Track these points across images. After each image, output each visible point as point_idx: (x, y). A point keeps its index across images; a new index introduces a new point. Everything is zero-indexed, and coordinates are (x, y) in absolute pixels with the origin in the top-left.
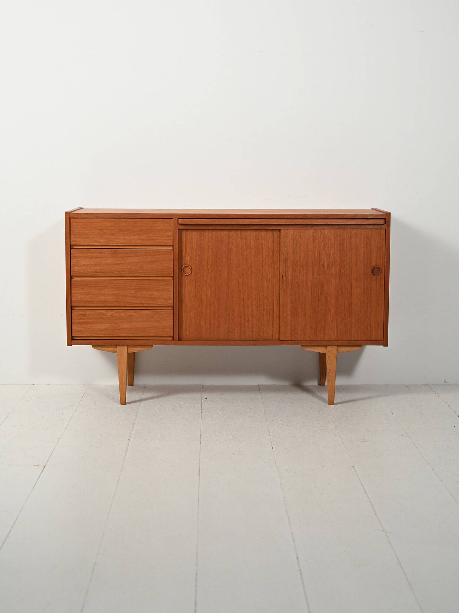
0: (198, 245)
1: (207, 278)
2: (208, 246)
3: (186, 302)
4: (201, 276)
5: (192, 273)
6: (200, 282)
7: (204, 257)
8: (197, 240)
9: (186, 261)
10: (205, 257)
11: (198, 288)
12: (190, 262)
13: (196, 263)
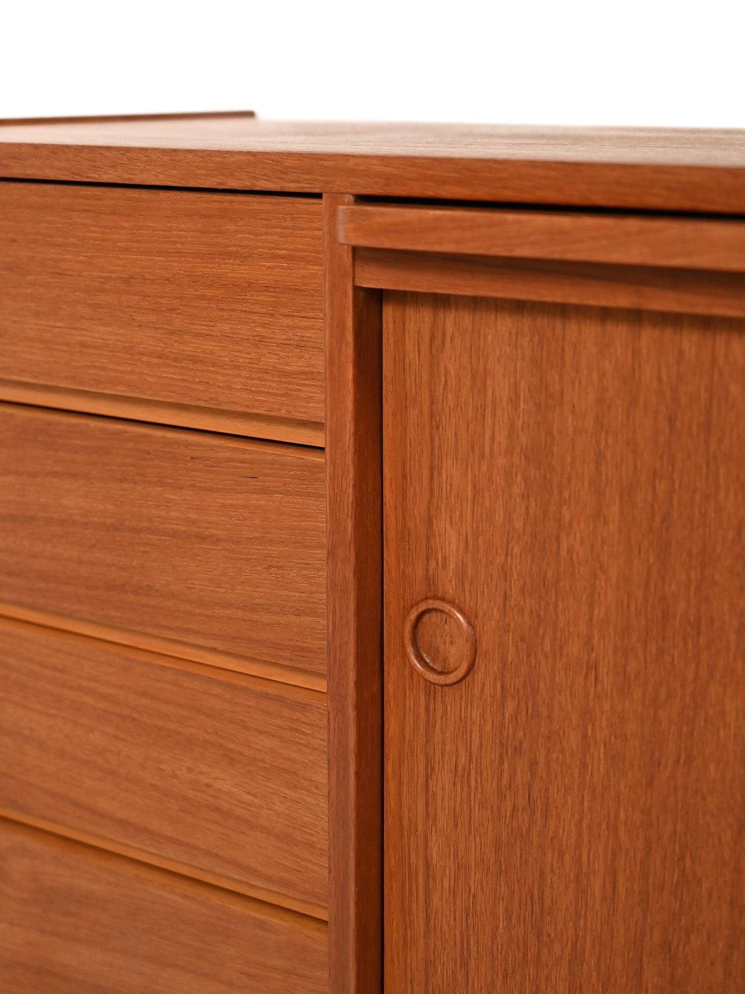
0: (523, 439)
1: (585, 736)
2: (599, 457)
3: (435, 901)
4: (544, 711)
5: (480, 675)
6: (533, 763)
7: (564, 547)
8: (514, 400)
9: (433, 564)
10: (570, 551)
11: (514, 809)
12: (461, 574)
13: (506, 598)
